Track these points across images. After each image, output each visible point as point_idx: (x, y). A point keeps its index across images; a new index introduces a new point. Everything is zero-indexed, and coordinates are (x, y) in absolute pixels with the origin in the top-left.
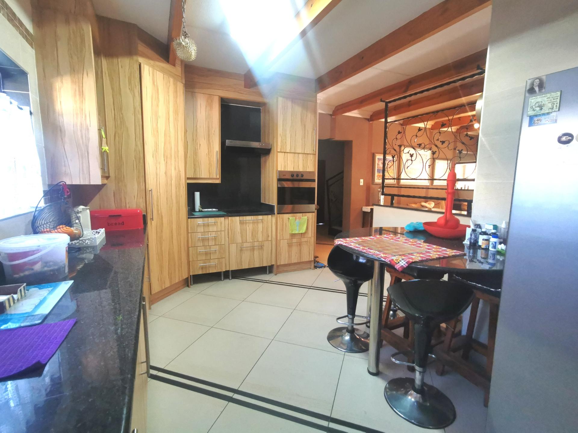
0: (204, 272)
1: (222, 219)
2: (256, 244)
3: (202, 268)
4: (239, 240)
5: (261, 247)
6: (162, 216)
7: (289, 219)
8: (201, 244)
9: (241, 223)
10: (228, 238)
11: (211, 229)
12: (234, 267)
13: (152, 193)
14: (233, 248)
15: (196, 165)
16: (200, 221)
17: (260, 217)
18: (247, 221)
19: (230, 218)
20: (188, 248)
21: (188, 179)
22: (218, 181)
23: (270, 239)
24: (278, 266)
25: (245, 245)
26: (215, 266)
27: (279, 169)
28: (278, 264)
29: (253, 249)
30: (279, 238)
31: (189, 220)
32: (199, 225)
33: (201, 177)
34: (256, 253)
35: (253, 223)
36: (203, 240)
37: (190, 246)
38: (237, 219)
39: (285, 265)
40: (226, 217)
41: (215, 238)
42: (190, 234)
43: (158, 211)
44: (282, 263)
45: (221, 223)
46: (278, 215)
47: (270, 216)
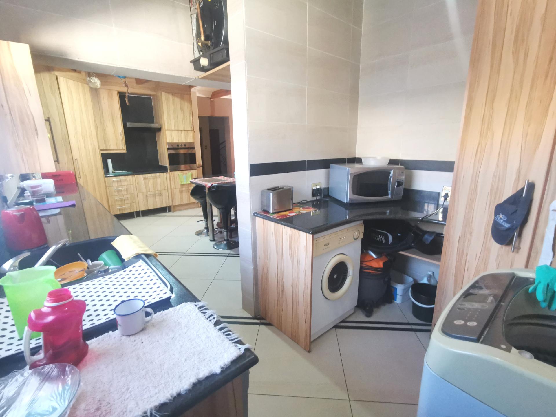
0: (121, 212)
1: (131, 177)
2: (157, 192)
3: (120, 210)
4: (144, 190)
5: (161, 195)
6: (86, 176)
7: (178, 174)
8: (117, 193)
9: (145, 179)
10: (136, 189)
11: (123, 183)
12: (142, 208)
13: (77, 161)
14: (141, 195)
15: (105, 140)
16: (114, 179)
17: (158, 174)
18: (149, 178)
19: (136, 176)
20: (107, 197)
21: (102, 150)
22: (125, 151)
23: (166, 188)
24: (175, 206)
25: (149, 193)
26: (129, 208)
27: (168, 141)
28: (174, 205)
29: (155, 196)
30: (172, 188)
31: (106, 178)
32: (113, 181)
33: (111, 149)
34: (158, 198)
35: (153, 178)
36: (118, 191)
37: (109, 195)
38: (141, 177)
39: (179, 206)
40: (133, 175)
41: (127, 190)
42: (107, 188)
43: (83, 173)
44: (177, 204)
45: (130, 180)
46: (171, 172)
47: (165, 174)
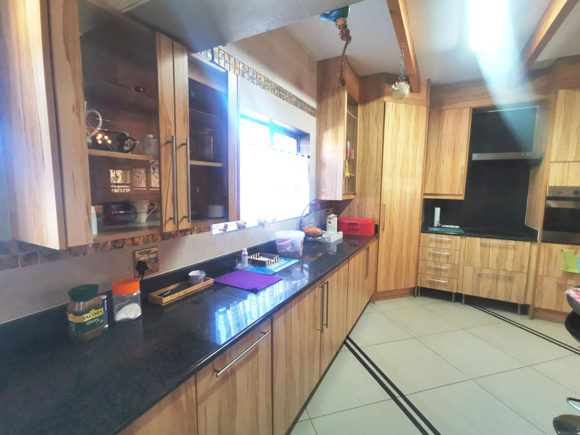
0: (432, 287)
1: (459, 238)
2: (502, 273)
4: (478, 264)
5: (510, 279)
7: (562, 251)
8: (432, 259)
9: (482, 245)
10: (464, 258)
11: (444, 246)
12: (467, 291)
13: (385, 207)
15: (437, 181)
17: (512, 243)
18: (491, 245)
19: (468, 238)
20: (418, 260)
21: (425, 194)
22: (462, 198)
23: (525, 270)
24: (536, 310)
25: (485, 271)
26: (445, 285)
28: (537, 306)
29: (497, 278)
30: (540, 273)
31: (422, 234)
32: (431, 240)
33: (441, 193)
34: (501, 285)
35: (501, 248)
36: (434, 255)
37: (420, 258)
38: (478, 241)
39: (548, 311)
40: (463, 236)
41: (448, 257)
43: (390, 222)
44: (544, 306)
45: (456, 242)
46: (542, 244)
47: (528, 244)
